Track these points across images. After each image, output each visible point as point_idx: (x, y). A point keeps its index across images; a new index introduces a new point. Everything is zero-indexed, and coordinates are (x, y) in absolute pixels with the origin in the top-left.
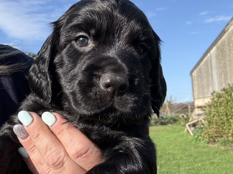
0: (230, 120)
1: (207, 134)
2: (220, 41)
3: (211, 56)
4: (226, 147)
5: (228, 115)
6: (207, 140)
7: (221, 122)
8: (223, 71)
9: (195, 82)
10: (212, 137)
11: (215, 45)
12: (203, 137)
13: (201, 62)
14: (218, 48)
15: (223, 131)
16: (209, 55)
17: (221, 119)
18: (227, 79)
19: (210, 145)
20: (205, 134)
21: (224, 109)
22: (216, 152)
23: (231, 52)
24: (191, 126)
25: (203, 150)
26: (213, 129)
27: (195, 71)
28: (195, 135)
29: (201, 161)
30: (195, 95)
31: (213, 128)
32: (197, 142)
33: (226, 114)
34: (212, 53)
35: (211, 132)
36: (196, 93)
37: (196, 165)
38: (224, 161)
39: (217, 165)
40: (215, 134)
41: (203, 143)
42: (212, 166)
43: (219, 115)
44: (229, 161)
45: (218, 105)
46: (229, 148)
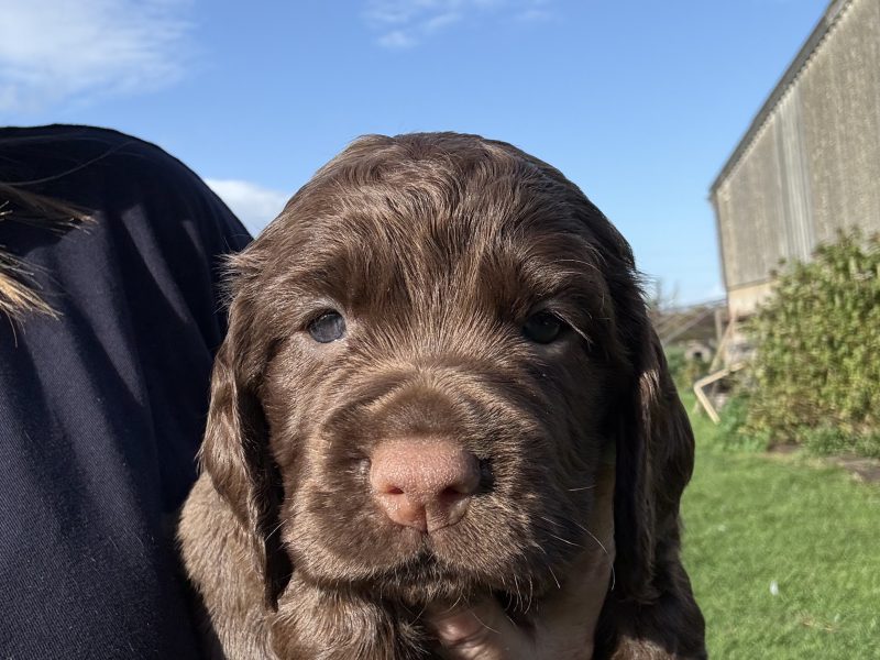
0: (846, 361)
1: (764, 418)
2: (810, 65)
3: (780, 124)
4: (831, 459)
5: (836, 344)
6: (766, 437)
7: (812, 368)
8: (823, 179)
9: (729, 225)
10: (782, 427)
11: (792, 82)
12: (751, 427)
13: (746, 148)
14: (803, 94)
15: (821, 402)
16: (773, 119)
17: (813, 360)
18: (839, 209)
19: (777, 456)
20: (757, 417)
21: (821, 322)
22: (793, 480)
23: (850, 104)
24: (714, 389)
25: (748, 474)
26: (784, 398)
27: (727, 185)
28: (723, 420)
29: (729, 514)
30: (730, 274)
31: (784, 393)
32: (730, 448)
33: (831, 342)
34: (782, 113)
35: (780, 406)
36: (733, 266)
37: (709, 531)
38: (813, 511)
39: (785, 527)
40: (791, 418)
41: (750, 451)
42: (765, 530)
43: (803, 347)
44: (831, 511)
45: (799, 310)
46: (842, 464)
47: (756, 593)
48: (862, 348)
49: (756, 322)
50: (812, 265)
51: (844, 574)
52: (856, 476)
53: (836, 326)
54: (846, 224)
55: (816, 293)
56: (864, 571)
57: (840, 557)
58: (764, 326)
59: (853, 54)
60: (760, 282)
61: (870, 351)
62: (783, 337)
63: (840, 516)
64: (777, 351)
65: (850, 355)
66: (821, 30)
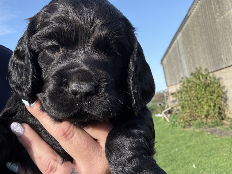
0: (202, 102)
1: (182, 119)
2: (184, 27)
3: (178, 42)
4: (201, 129)
5: (199, 98)
6: (183, 124)
7: (193, 105)
8: (190, 56)
9: (167, 70)
10: (187, 121)
11: (180, 31)
12: (179, 122)
13: (169, 49)
14: (183, 34)
15: (197, 114)
16: (176, 41)
17: (193, 103)
18: (195, 63)
19: (186, 129)
20: (180, 119)
21: (194, 93)
22: (192, 135)
23: (196, 36)
24: (167, 113)
25: (180, 135)
26: (187, 114)
27: (165, 59)
28: (171, 121)
29: (177, 146)
30: (168, 82)
31: (187, 112)
32: (174, 128)
33: (197, 98)
34: (178, 40)
35: (186, 116)
36: (168, 81)
37: (173, 151)
38: (199, 143)
39: (193, 148)
40: (189, 119)
41: (179, 128)
42: (188, 150)
43: (190, 100)
44: (204, 143)
45: (188, 90)
46: (204, 130)
47: (190, 168)
48: (206, 99)
49: (177, 94)
50: (190, 78)
51: (212, 160)
52: (208, 133)
53: (198, 93)
54: (198, 66)
55: (192, 85)
56: (218, 159)
57: (210, 155)
58: (179, 95)
59: (195, 23)
60: (177, 84)
61: (208, 99)
62: (185, 97)
63: (207, 144)
64: (184, 101)
65: (203, 101)
66: (187, 17)
